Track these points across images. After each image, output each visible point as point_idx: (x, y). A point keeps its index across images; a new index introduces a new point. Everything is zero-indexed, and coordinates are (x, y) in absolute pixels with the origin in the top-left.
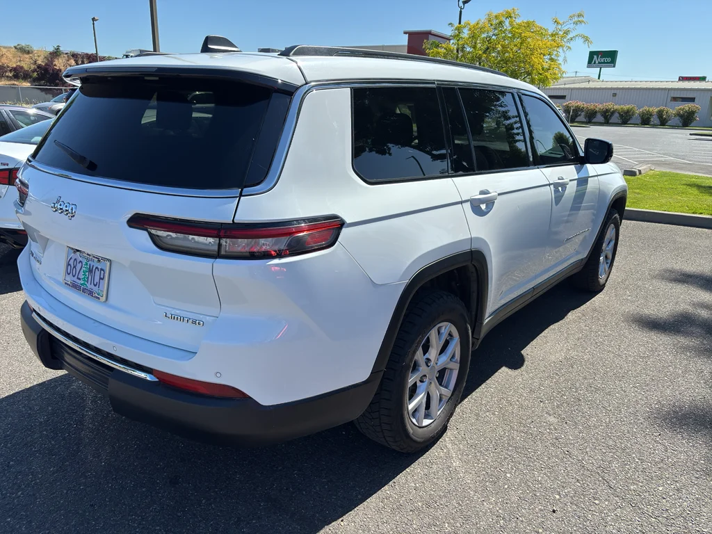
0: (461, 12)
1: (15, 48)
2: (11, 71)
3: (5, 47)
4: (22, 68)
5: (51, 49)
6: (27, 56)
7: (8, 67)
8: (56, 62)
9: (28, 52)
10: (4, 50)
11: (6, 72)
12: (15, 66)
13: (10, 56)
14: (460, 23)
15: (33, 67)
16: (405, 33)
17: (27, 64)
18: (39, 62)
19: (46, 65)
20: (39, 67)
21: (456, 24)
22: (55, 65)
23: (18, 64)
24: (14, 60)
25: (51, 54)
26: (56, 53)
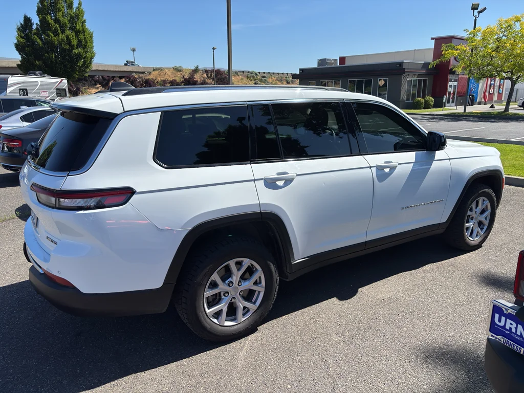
0: (475, 20)
1: (173, 68)
2: (169, 83)
3: (167, 69)
4: (175, 80)
5: (193, 68)
6: (179, 73)
7: (168, 80)
8: (195, 76)
9: (180, 71)
10: (167, 70)
11: (166, 83)
12: (171, 80)
13: (169, 73)
14: (474, 29)
15: (182, 80)
16: (432, 39)
17: (179, 78)
18: (186, 77)
19: (189, 78)
20: (185, 79)
21: (471, 29)
22: (195, 78)
23: (174, 78)
24: (172, 76)
25: (193, 71)
26: (196, 71)
